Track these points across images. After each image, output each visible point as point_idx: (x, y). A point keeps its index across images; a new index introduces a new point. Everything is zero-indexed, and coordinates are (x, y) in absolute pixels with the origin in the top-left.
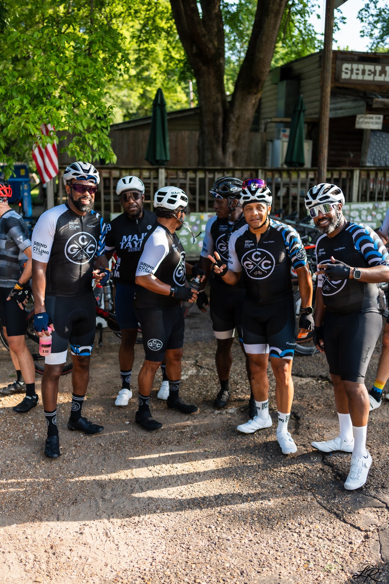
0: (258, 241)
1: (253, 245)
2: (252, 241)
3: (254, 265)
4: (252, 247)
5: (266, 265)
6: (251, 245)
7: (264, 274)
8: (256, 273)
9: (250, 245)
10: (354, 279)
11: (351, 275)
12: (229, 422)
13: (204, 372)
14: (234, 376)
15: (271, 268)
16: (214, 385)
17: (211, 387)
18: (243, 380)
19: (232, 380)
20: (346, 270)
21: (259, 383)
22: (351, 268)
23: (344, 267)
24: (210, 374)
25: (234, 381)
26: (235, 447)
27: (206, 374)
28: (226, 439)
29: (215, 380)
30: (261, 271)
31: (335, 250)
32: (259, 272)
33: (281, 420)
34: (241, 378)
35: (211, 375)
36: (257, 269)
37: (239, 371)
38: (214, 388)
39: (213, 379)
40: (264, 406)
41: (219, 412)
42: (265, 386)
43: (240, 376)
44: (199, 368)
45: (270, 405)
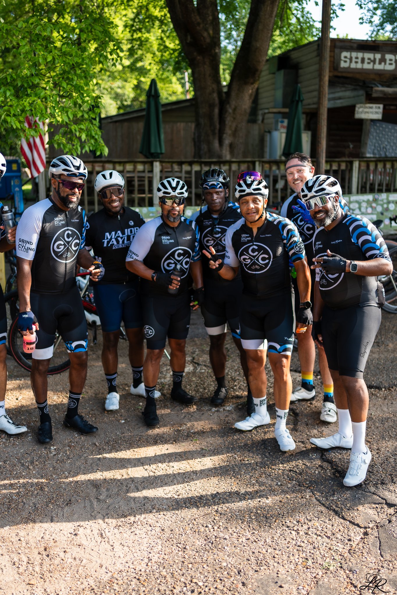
0: (255, 235)
1: (250, 239)
2: (248, 235)
3: (252, 260)
4: (249, 242)
5: (264, 259)
6: (248, 239)
7: (262, 268)
8: (253, 267)
9: (246, 240)
10: (350, 272)
11: (347, 268)
12: (227, 419)
13: (201, 370)
14: (231, 373)
15: (269, 262)
16: (211, 382)
17: (208, 385)
18: (241, 376)
19: (229, 376)
20: (342, 263)
21: (256, 379)
22: (347, 261)
23: (341, 260)
24: (207, 370)
25: (231, 378)
26: (232, 444)
27: (203, 371)
28: (223, 437)
29: (212, 377)
30: (258, 265)
31: (332, 243)
32: (257, 266)
33: (279, 416)
34: (239, 375)
35: (208, 372)
36: (254, 264)
37: (236, 368)
38: (211, 385)
39: (210, 376)
40: (261, 402)
41: (216, 409)
42: (263, 382)
43: (238, 373)
44: (196, 365)
45: (268, 402)
